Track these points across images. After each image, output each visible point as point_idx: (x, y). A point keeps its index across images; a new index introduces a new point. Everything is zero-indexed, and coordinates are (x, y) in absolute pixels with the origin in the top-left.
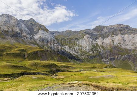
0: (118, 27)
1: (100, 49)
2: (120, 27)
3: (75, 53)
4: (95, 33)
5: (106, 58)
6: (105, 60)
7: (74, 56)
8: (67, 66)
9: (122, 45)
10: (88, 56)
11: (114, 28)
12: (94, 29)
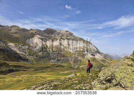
0: (65, 33)
1: (50, 51)
2: (67, 33)
3: (23, 53)
4: (45, 35)
5: (54, 59)
6: (52, 61)
7: (21, 55)
8: (19, 66)
9: (67, 49)
10: (37, 56)
11: (62, 33)
12: (44, 30)
